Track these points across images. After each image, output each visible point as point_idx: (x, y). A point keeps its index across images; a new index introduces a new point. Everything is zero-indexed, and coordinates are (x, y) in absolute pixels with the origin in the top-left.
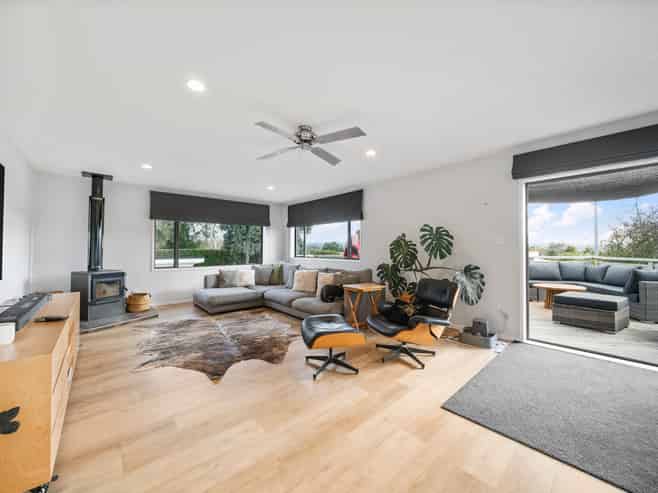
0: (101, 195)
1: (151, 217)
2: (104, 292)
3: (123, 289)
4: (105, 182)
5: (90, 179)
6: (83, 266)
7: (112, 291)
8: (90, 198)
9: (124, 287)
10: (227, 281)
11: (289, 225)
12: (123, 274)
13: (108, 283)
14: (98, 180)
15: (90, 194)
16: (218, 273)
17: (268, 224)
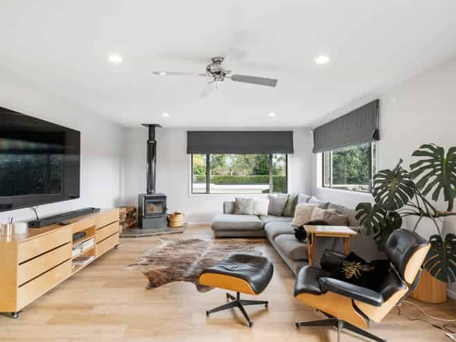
0: (154, 140)
1: (188, 152)
2: (152, 209)
3: (165, 209)
4: (156, 128)
5: (148, 128)
6: (143, 191)
7: (157, 209)
8: (148, 142)
9: (165, 208)
10: (241, 208)
11: (315, 151)
12: (164, 197)
13: (155, 203)
14: (152, 128)
15: (148, 139)
16: (234, 200)
17: (291, 151)
